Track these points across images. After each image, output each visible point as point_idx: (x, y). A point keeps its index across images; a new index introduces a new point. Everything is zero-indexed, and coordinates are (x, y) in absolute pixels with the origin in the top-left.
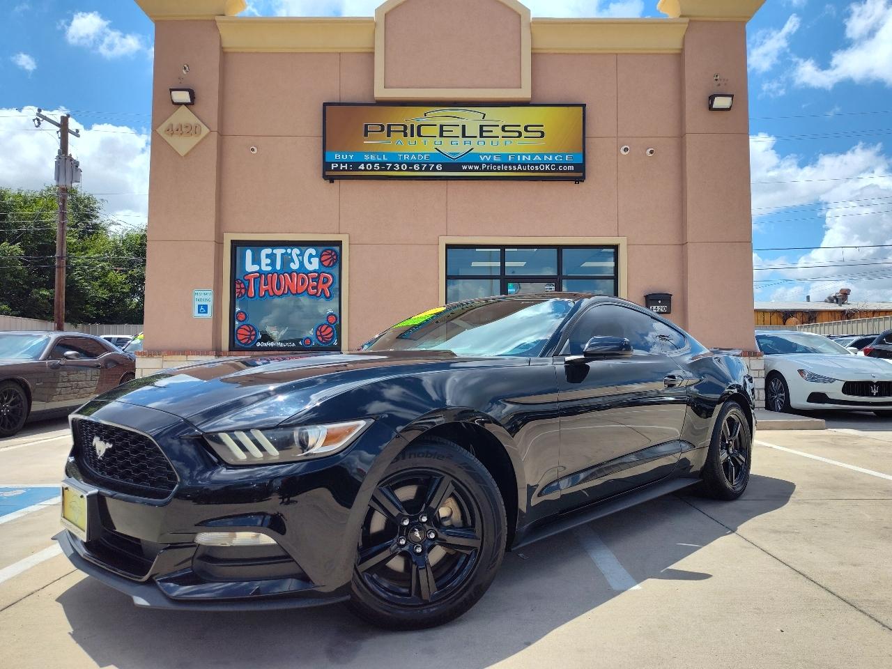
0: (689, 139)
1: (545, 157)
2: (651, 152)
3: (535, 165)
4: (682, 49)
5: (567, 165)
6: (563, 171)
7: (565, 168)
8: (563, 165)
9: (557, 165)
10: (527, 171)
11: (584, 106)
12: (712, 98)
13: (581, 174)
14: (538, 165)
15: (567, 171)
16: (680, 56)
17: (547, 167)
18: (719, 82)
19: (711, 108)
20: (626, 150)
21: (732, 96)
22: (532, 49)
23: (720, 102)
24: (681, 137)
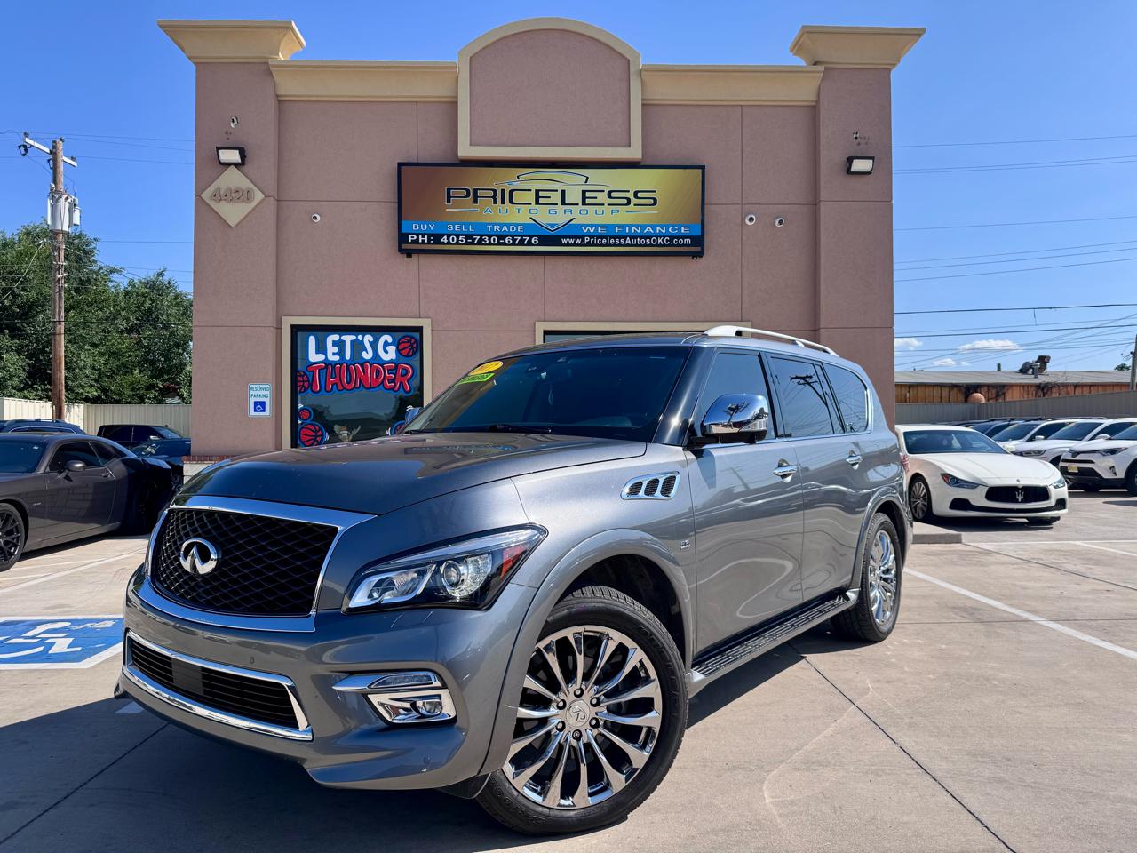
0: (823, 207)
1: (658, 228)
2: (781, 222)
3: (646, 238)
4: (818, 101)
5: (684, 238)
6: (678, 245)
7: (681, 241)
8: (678, 238)
9: (672, 238)
10: (636, 245)
11: (703, 168)
12: (850, 160)
13: (699, 249)
14: (650, 238)
15: (683, 245)
16: (814, 109)
17: (660, 240)
18: (858, 140)
19: (848, 171)
20: (751, 219)
21: (873, 158)
22: (643, 100)
23: (859, 165)
24: (815, 204)
